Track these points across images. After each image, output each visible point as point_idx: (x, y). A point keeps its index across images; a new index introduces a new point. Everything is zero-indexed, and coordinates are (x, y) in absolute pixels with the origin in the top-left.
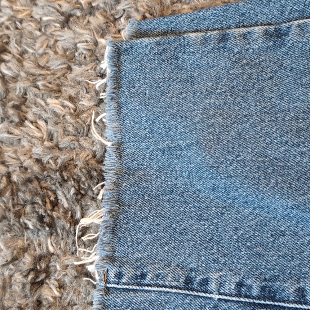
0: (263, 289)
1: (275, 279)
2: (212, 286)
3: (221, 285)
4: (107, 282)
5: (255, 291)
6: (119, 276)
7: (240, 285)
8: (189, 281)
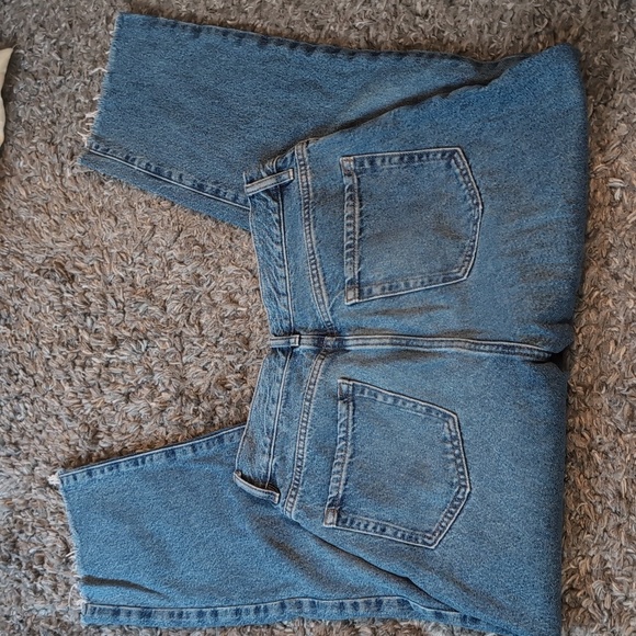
0: (156, 169)
1: (162, 165)
2: (136, 163)
3: (140, 163)
4: (90, 148)
5: (153, 169)
6: (97, 147)
7: (148, 164)
8: (127, 157)
